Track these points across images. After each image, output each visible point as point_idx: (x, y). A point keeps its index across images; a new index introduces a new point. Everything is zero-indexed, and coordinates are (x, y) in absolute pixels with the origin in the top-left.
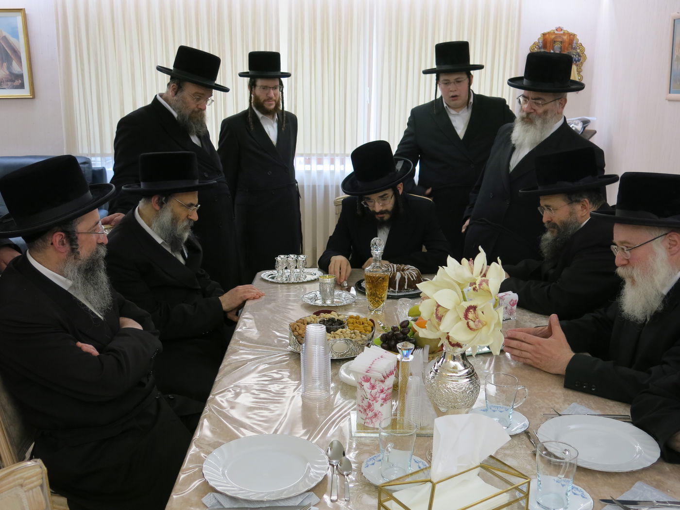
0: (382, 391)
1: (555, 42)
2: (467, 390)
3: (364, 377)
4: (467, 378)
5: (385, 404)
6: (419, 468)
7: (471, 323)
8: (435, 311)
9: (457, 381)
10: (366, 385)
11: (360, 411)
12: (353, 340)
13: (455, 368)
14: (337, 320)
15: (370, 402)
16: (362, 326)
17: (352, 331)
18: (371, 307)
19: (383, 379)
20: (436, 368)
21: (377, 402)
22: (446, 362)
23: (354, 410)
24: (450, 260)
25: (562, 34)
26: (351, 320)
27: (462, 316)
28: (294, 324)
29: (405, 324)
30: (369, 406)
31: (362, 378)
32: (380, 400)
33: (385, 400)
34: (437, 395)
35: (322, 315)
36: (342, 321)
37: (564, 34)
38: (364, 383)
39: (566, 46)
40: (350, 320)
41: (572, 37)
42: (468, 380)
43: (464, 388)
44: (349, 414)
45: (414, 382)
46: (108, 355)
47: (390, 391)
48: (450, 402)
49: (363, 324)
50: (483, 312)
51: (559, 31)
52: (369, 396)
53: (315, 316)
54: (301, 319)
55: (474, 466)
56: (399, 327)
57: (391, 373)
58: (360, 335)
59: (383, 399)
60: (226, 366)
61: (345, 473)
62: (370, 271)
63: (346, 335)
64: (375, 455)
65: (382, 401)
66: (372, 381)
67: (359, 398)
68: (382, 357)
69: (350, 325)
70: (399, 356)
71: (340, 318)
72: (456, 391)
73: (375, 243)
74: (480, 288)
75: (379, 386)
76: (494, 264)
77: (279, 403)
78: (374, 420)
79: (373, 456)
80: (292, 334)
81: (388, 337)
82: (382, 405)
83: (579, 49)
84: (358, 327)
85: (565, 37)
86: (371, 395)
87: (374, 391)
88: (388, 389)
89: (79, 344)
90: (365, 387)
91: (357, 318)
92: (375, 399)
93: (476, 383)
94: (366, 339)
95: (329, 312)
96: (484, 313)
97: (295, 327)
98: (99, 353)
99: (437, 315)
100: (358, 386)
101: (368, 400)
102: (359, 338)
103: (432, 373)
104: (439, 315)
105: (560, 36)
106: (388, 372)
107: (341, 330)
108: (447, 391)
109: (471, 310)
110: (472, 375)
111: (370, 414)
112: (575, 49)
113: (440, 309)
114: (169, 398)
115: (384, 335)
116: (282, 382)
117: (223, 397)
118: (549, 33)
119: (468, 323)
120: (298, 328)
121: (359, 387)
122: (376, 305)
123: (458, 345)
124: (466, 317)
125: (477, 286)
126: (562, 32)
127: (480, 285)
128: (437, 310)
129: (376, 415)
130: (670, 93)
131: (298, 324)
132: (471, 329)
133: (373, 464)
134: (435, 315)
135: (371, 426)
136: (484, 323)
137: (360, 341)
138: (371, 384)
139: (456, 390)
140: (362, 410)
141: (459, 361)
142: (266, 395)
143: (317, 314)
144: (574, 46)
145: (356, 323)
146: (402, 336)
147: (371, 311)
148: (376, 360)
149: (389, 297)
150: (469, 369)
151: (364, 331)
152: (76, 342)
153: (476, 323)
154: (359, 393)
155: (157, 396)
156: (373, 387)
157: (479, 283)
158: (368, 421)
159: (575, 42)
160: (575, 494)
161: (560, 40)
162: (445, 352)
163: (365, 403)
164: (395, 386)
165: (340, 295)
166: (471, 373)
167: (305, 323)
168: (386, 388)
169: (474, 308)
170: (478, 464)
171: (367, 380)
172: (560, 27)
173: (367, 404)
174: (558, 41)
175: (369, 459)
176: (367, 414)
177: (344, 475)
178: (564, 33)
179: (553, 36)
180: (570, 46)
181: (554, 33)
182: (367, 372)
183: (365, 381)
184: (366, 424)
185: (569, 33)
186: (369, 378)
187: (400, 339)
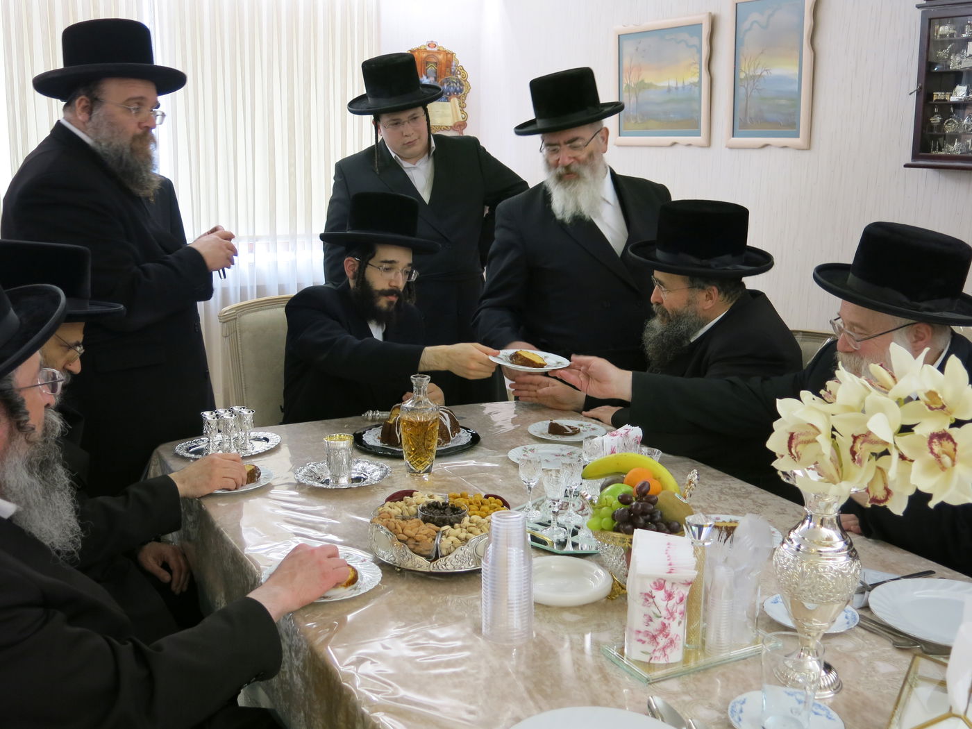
0: (682, 600)
1: (427, 63)
3: (655, 583)
5: (682, 621)
9: (835, 559)
10: (660, 595)
11: (639, 640)
15: (666, 622)
21: (674, 619)
25: (436, 52)
26: (461, 501)
30: (663, 628)
31: (652, 585)
32: (678, 615)
33: (682, 614)
37: (439, 52)
38: (655, 593)
39: (443, 69)
41: (450, 57)
51: (432, 48)
65: (680, 616)
66: (668, 586)
67: (639, 621)
68: (669, 544)
70: (689, 537)
75: (678, 592)
78: (668, 650)
82: (679, 623)
83: (460, 74)
85: (441, 57)
86: (668, 610)
87: (671, 603)
90: (657, 600)
92: (671, 614)
100: (641, 600)
101: (662, 619)
105: (432, 54)
111: (663, 642)
112: (454, 74)
118: (418, 49)
126: (436, 49)
129: (672, 642)
130: (620, 135)
135: (663, 661)
138: (666, 591)
140: (647, 639)
144: (453, 70)
148: (667, 550)
156: (670, 596)
158: (657, 654)
159: (454, 64)
161: (435, 61)
163: (656, 624)
168: (685, 595)
171: (660, 585)
172: (432, 41)
173: (659, 627)
174: (431, 62)
176: (658, 643)
178: (439, 50)
179: (425, 55)
180: (448, 69)
181: (425, 49)
182: (670, 572)
183: (656, 589)
184: (652, 661)
185: (445, 51)
186: (663, 582)
187: (647, 514)
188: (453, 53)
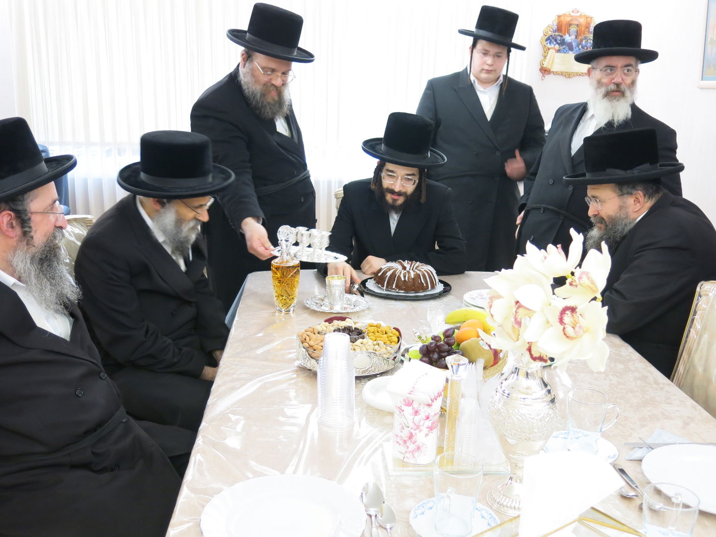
0: (428, 418)
2: (546, 418)
3: (404, 400)
5: (430, 434)
7: (569, 330)
8: (514, 313)
9: (533, 405)
10: (408, 410)
11: (397, 442)
12: (377, 353)
13: (529, 388)
14: (355, 329)
15: (413, 431)
16: (385, 336)
17: (375, 342)
19: (430, 402)
20: (503, 389)
21: (420, 431)
22: (517, 380)
23: (388, 440)
25: (578, 17)
26: (372, 329)
27: (555, 319)
28: (303, 333)
29: (449, 333)
30: (411, 436)
31: (402, 401)
32: (425, 429)
33: (431, 428)
34: (506, 424)
35: (336, 322)
36: (362, 331)
37: (581, 16)
38: (404, 408)
40: (370, 328)
41: (589, 20)
42: (546, 404)
43: (542, 415)
44: (381, 445)
45: (468, 406)
47: (437, 417)
48: (524, 432)
49: (386, 333)
50: (583, 315)
51: (575, 13)
52: (411, 425)
53: (327, 323)
54: (310, 327)
55: (571, 521)
56: (442, 338)
57: (439, 395)
58: (385, 346)
59: (429, 428)
60: (219, 386)
61: (388, 526)
63: (368, 347)
64: (425, 501)
65: (428, 429)
66: (415, 405)
67: (397, 427)
68: (426, 374)
69: (370, 334)
70: (448, 373)
71: (358, 326)
72: (533, 419)
74: (580, 283)
75: (425, 411)
78: (416, 454)
79: (421, 503)
80: (301, 346)
81: (429, 348)
82: (427, 435)
84: (381, 337)
85: (582, 20)
86: (414, 422)
87: (417, 418)
88: (435, 415)
90: (406, 412)
91: (378, 326)
92: (418, 427)
94: (393, 351)
95: (343, 319)
96: (585, 316)
97: (304, 337)
99: (516, 319)
100: (397, 412)
101: (410, 428)
102: (384, 350)
103: (498, 394)
104: (519, 319)
105: (576, 18)
106: (436, 395)
107: (360, 340)
108: (521, 419)
109: (568, 312)
111: (412, 447)
113: (521, 310)
115: (424, 346)
116: (292, 405)
119: (564, 328)
120: (308, 338)
123: (542, 359)
124: (561, 321)
125: (577, 280)
126: (578, 14)
127: (580, 278)
128: (516, 312)
129: (419, 448)
130: (702, 80)
131: (308, 333)
132: (568, 337)
133: (423, 513)
134: (513, 320)
135: (412, 461)
136: (586, 329)
137: (385, 354)
138: (413, 408)
139: (532, 417)
140: (401, 442)
141: (535, 379)
143: (330, 321)
145: (378, 332)
146: (447, 347)
148: (419, 377)
151: (389, 342)
153: (577, 329)
154: (398, 420)
156: (416, 413)
157: (578, 276)
158: (408, 455)
163: (405, 434)
164: (443, 411)
165: (350, 300)
167: (316, 332)
168: (433, 414)
169: (573, 310)
170: (576, 517)
171: (409, 404)
173: (408, 435)
175: (417, 507)
176: (408, 447)
177: (385, 529)
179: (569, 19)
181: (570, 14)
182: (410, 394)
183: (405, 405)
184: (405, 460)
185: (586, 16)
186: (411, 401)
187: (444, 352)
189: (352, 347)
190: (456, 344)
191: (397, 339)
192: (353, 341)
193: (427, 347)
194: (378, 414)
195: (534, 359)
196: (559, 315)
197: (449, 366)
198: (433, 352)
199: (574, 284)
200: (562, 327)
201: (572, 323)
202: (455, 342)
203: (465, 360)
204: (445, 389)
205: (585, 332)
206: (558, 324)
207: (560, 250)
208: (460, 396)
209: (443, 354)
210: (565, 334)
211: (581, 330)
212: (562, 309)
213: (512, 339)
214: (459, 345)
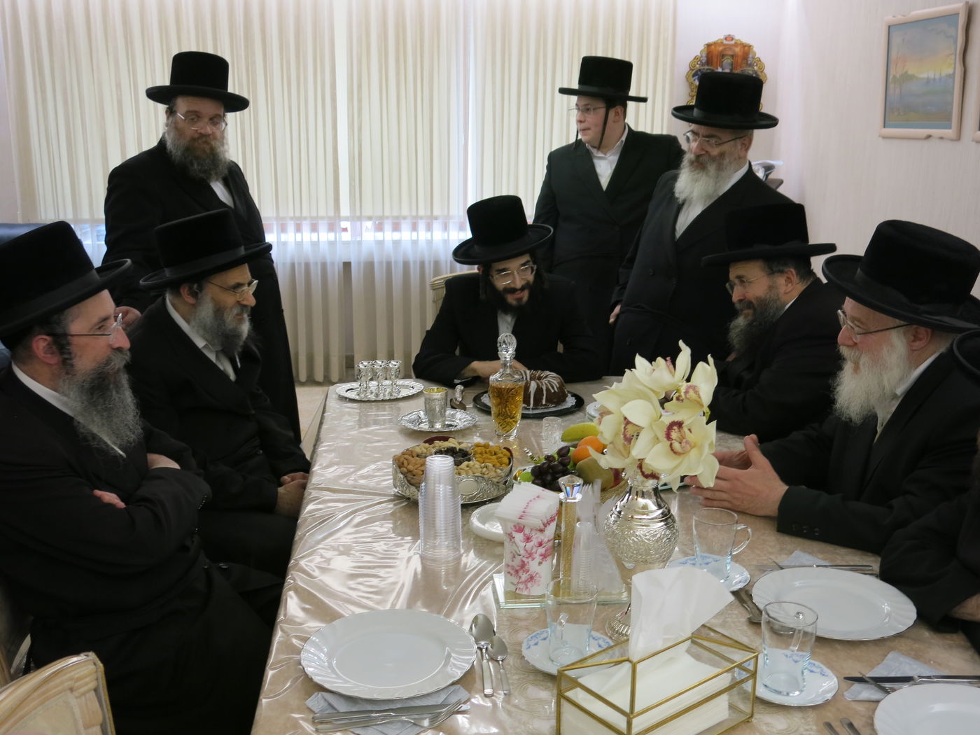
0: (540, 544)
1: (723, 56)
2: (663, 538)
3: (515, 526)
4: (661, 521)
5: (543, 562)
6: (600, 646)
7: (676, 445)
9: (648, 526)
10: (519, 537)
11: (509, 573)
12: (485, 476)
13: (645, 507)
14: (460, 449)
15: (525, 559)
16: (494, 457)
17: (482, 465)
18: (500, 431)
19: (542, 527)
20: (618, 509)
21: (533, 559)
22: (632, 499)
23: (498, 572)
24: (639, 360)
25: (732, 45)
26: (479, 450)
27: (662, 434)
28: (400, 457)
29: (564, 451)
30: (523, 565)
31: (512, 527)
32: (538, 557)
33: (544, 556)
34: (622, 546)
35: (437, 443)
36: (467, 452)
37: (736, 45)
38: (515, 534)
39: (739, 61)
40: (476, 449)
41: (747, 49)
42: (663, 523)
43: (659, 536)
44: (491, 578)
45: (583, 529)
46: (140, 506)
47: (550, 544)
48: (640, 555)
49: (495, 454)
50: (690, 430)
51: (729, 41)
52: (522, 552)
53: (427, 444)
54: (407, 450)
55: (684, 638)
56: (556, 456)
57: (552, 519)
58: (494, 469)
59: (541, 555)
60: (307, 520)
61: (499, 658)
62: (498, 381)
63: (475, 471)
64: (539, 632)
65: (541, 557)
66: (527, 531)
67: (508, 556)
68: (538, 497)
69: (477, 456)
70: (562, 495)
71: (463, 446)
72: (649, 540)
73: (504, 342)
74: (686, 398)
75: (537, 537)
76: (701, 365)
77: (390, 567)
78: (529, 585)
79: (534, 634)
80: (398, 471)
81: (542, 469)
82: (540, 563)
83: (757, 65)
85: (737, 50)
86: (526, 550)
87: (529, 545)
88: (549, 541)
89: (98, 493)
90: (517, 540)
91: (486, 446)
92: (530, 555)
93: (674, 527)
94: (503, 474)
95: (446, 439)
96: (692, 430)
97: (401, 461)
98: (126, 504)
99: (625, 436)
101: (521, 557)
102: (493, 474)
103: (613, 516)
104: (628, 436)
105: (730, 47)
106: (549, 518)
107: (466, 463)
108: (636, 540)
109: (675, 428)
110: (667, 517)
111: (524, 576)
112: (751, 65)
113: (629, 427)
114: (220, 567)
115: (535, 467)
117: (309, 561)
118: (715, 43)
119: (671, 445)
120: (405, 462)
121: (508, 540)
122: (507, 428)
123: (654, 476)
124: (668, 436)
125: (682, 394)
126: (733, 42)
127: (686, 392)
128: (625, 428)
129: (532, 578)
130: (883, 127)
131: (405, 456)
132: (675, 453)
133: (536, 644)
134: (622, 436)
135: (525, 593)
136: (693, 444)
137: (495, 478)
138: (525, 535)
139: (648, 538)
140: (512, 572)
141: (650, 498)
142: (370, 557)
143: (430, 441)
144: (749, 62)
145: (486, 453)
146: (562, 467)
147: (499, 436)
148: (531, 501)
149: (524, 417)
150: (664, 509)
151: (498, 464)
152: (93, 490)
153: (683, 444)
154: (508, 549)
155: (205, 565)
156: (528, 539)
157: (684, 391)
158: (521, 586)
159: (751, 56)
160: (812, 671)
161: (730, 53)
162: (631, 487)
163: (517, 562)
164: (557, 536)
165: (453, 416)
166: (666, 515)
167: (415, 454)
168: (546, 540)
169: (680, 424)
170: (689, 634)
171: (520, 529)
172: (729, 35)
173: (520, 563)
174: (727, 55)
175: (529, 637)
176: (520, 577)
177: (498, 661)
178: (736, 43)
179: (721, 48)
180: (745, 61)
181: (722, 43)
182: (520, 518)
183: (516, 531)
184: (517, 591)
185: (743, 44)
186: (522, 527)
187: (558, 473)
188: (750, 46)
189: (456, 471)
190: (571, 463)
191: (508, 461)
192: (457, 464)
193: (539, 467)
194: (486, 545)
195: (647, 476)
196: (666, 430)
197: (563, 488)
198: (546, 473)
199: (681, 398)
200: (669, 442)
201: (680, 438)
202: (570, 462)
203: (580, 481)
204: (559, 513)
205: (692, 447)
206: (665, 439)
207: (669, 362)
208: (576, 521)
209: (557, 476)
210: (672, 450)
211: (688, 446)
212: (668, 424)
213: (623, 456)
214: (575, 464)
